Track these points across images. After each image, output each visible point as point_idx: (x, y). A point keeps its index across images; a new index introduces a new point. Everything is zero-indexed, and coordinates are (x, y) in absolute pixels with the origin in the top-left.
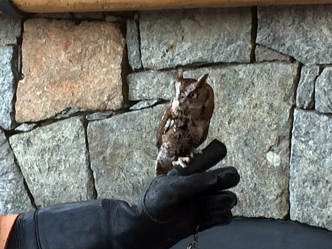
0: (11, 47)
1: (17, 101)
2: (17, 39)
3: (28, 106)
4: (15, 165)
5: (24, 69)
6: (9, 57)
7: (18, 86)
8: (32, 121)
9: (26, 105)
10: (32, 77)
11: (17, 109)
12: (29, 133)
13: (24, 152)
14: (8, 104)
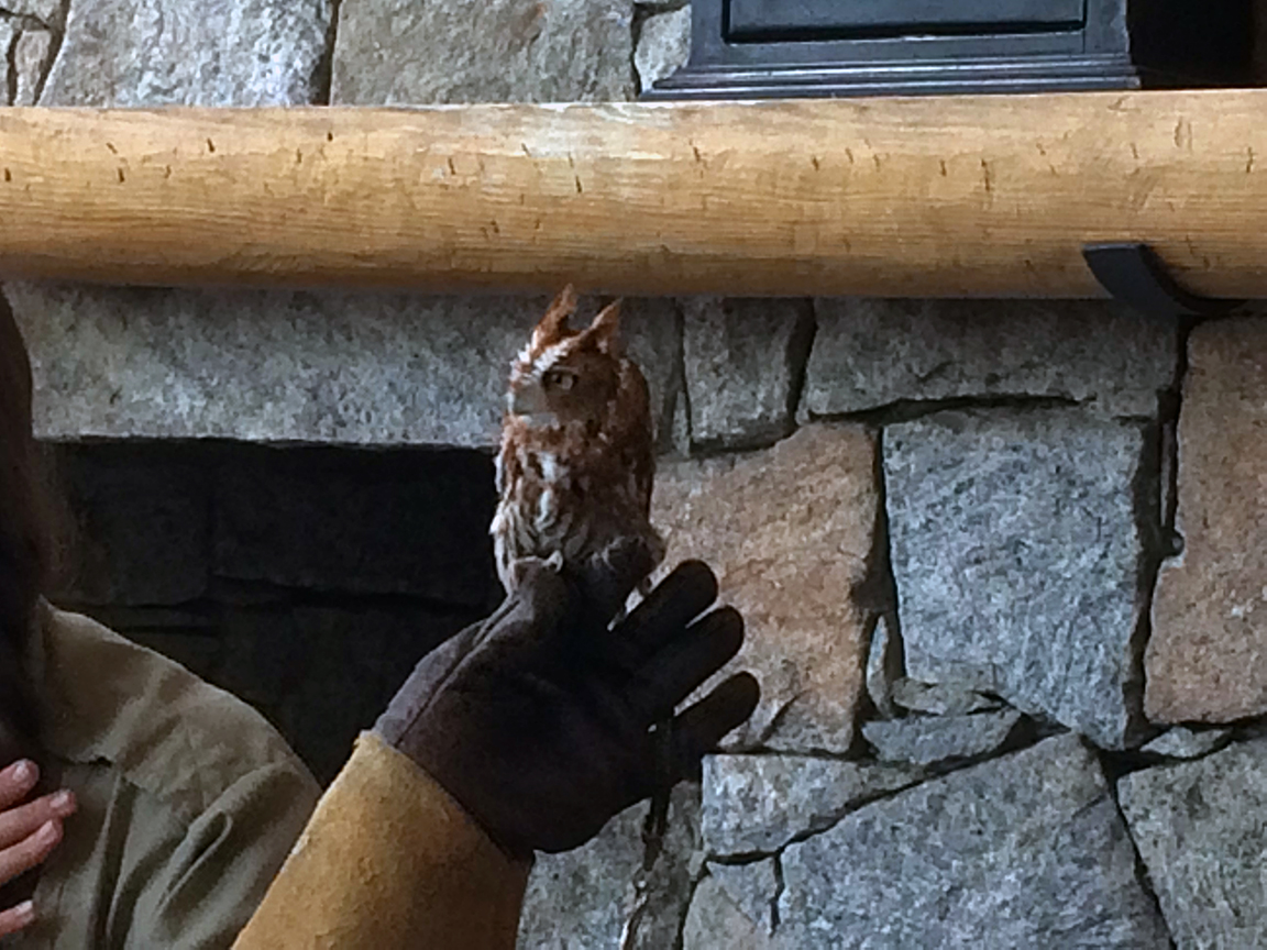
0: (1137, 430)
1: (1151, 640)
2: (1160, 399)
3: (1196, 660)
4: (1137, 889)
5: (1182, 515)
6: (1126, 468)
7: (1160, 581)
8: (1211, 719)
9: (1188, 655)
10: (1213, 548)
11: (1154, 668)
12: (1195, 764)
13: (1175, 838)
14: (1116, 648)
